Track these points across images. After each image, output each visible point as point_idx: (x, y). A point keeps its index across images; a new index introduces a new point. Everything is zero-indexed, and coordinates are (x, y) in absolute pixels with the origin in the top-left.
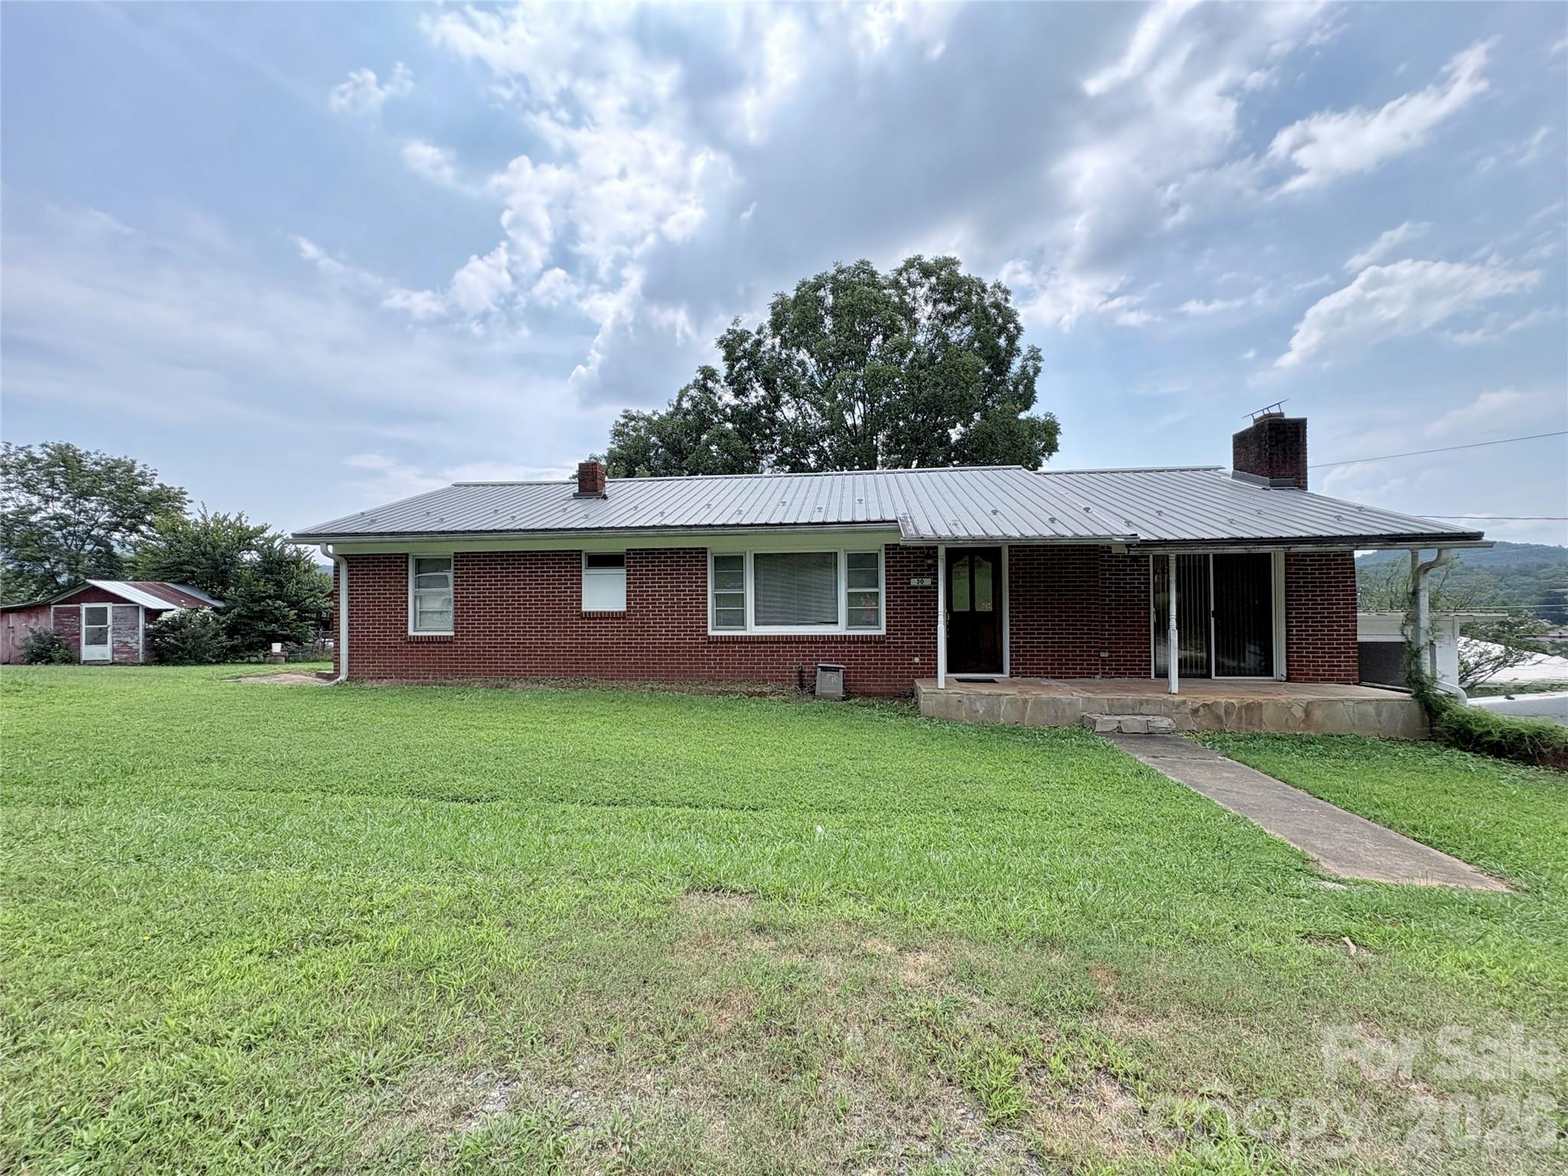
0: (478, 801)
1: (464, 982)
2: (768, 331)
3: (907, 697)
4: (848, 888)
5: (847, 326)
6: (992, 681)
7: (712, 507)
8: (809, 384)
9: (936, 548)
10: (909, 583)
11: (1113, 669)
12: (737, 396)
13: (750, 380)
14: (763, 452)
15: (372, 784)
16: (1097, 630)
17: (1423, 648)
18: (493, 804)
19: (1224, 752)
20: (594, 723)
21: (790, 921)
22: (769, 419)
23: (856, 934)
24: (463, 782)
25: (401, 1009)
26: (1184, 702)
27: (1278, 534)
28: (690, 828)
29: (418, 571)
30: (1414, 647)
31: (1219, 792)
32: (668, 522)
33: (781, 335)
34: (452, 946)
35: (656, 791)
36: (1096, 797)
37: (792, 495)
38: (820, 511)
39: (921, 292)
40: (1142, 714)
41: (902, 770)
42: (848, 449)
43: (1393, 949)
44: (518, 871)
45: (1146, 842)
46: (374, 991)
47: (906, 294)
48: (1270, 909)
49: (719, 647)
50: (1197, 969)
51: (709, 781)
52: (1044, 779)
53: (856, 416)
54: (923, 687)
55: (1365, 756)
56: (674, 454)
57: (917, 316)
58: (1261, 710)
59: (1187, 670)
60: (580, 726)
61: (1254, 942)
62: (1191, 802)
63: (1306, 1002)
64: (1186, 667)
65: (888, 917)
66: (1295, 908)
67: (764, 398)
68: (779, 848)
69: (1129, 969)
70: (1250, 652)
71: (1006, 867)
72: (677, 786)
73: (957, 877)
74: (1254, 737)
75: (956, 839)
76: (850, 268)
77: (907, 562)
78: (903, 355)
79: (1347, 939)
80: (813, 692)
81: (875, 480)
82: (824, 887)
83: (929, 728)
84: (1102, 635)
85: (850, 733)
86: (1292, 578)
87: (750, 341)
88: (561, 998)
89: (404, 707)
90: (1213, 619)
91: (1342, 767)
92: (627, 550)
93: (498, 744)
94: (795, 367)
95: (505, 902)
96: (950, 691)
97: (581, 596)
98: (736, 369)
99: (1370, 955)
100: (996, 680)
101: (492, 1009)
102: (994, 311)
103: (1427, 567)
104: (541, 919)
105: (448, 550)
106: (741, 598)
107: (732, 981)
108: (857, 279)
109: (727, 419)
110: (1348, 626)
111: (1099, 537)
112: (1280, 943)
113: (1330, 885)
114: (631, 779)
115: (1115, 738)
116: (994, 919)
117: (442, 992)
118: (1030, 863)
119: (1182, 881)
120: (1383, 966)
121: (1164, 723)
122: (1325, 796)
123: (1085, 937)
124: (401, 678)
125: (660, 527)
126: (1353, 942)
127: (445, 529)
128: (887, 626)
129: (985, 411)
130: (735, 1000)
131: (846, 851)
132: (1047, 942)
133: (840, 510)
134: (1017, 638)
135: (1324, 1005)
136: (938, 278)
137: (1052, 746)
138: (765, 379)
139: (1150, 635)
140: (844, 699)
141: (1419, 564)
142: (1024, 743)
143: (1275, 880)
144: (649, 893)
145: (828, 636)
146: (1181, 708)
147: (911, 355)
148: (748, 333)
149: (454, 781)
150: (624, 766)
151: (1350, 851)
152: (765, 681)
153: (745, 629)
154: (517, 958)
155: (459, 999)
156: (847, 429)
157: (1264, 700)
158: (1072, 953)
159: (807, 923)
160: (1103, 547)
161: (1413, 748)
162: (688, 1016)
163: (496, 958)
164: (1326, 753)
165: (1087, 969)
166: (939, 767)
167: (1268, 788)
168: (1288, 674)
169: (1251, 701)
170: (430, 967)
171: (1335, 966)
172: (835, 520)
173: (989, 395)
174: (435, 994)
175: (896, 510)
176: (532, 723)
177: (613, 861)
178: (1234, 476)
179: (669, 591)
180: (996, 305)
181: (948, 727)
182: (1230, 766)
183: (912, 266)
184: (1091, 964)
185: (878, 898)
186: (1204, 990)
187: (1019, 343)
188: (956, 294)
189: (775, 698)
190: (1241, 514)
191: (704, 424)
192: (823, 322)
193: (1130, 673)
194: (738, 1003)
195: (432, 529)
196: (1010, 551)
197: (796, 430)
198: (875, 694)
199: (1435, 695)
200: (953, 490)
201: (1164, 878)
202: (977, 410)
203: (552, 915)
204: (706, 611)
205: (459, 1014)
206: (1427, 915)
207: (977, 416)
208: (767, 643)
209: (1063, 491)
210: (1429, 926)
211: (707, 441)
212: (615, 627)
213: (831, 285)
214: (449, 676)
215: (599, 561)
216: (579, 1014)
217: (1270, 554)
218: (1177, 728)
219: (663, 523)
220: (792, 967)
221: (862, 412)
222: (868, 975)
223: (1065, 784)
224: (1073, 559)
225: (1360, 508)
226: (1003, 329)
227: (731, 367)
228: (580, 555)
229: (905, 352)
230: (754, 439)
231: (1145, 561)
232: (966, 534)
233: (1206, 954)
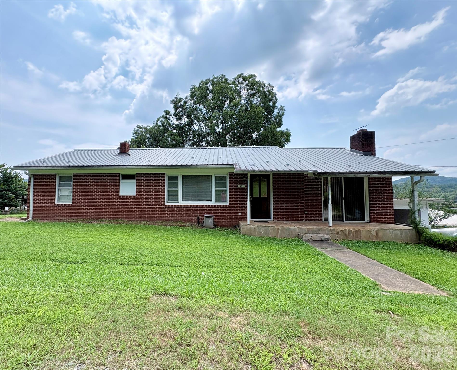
0: (78, 263)
1: (67, 328)
2: (189, 98)
3: (236, 227)
4: (212, 294)
5: (217, 97)
6: (266, 222)
7: (167, 159)
8: (203, 117)
9: (247, 174)
10: (237, 187)
11: (309, 218)
12: (177, 121)
13: (182, 115)
14: (187, 141)
15: (38, 257)
16: (304, 204)
17: (416, 211)
18: (83, 264)
19: (348, 247)
20: (122, 236)
21: (191, 305)
22: (189, 129)
23: (214, 310)
24: (72, 256)
25: (41, 338)
26: (334, 230)
27: (366, 170)
28: (156, 273)
29: (60, 181)
30: (413, 211)
31: (346, 261)
32: (152, 164)
33: (194, 100)
34: (63, 314)
35: (144, 260)
36: (303, 263)
37: (196, 155)
38: (206, 161)
39: (243, 86)
40: (319, 234)
41: (234, 253)
42: (217, 140)
43: (406, 315)
44: (90, 287)
45: (320, 278)
46: (32, 331)
47: (238, 86)
48: (363, 301)
49: (169, 209)
50: (337, 322)
51: (164, 256)
52: (284, 256)
53: (220, 128)
54: (242, 224)
55: (397, 249)
56: (154, 140)
57: (241, 94)
58: (361, 232)
59: (335, 218)
60: (117, 237)
61: (357, 313)
62: (336, 264)
63: (376, 334)
64: (335, 217)
65: (227, 304)
66: (372, 301)
67: (187, 122)
68: (188, 280)
69: (313, 322)
70: (357, 213)
71: (270, 286)
72: (152, 258)
73: (252, 290)
74: (358, 242)
75: (252, 277)
76: (218, 77)
77: (237, 179)
78: (236, 108)
79: (390, 312)
80: (203, 225)
81: (226, 150)
82: (204, 293)
83: (244, 238)
84: (305, 205)
85: (216, 240)
86: (371, 186)
87: (183, 102)
88: (103, 333)
89: (52, 230)
90: (344, 200)
91: (389, 253)
92: (137, 174)
93: (86, 243)
94: (198, 111)
95: (85, 299)
96: (252, 225)
97: (119, 190)
98: (178, 111)
99: (399, 317)
100: (268, 221)
101: (76, 337)
102: (268, 93)
103: (417, 183)
104: (98, 305)
105: (71, 173)
106: (177, 191)
107: (168, 327)
108: (220, 81)
109: (174, 129)
110: (390, 203)
111: (304, 171)
112: (367, 313)
113: (384, 293)
114: (135, 255)
115: (310, 242)
116: (265, 305)
117: (58, 331)
118: (278, 285)
119: (333, 292)
120: (403, 321)
121: (327, 237)
122: (383, 262)
123: (298, 311)
124: (52, 219)
125: (148, 165)
126: (393, 313)
127: (70, 165)
128: (229, 202)
129: (264, 127)
130: (168, 334)
131: (212, 281)
132: (284, 313)
133: (213, 160)
134: (275, 206)
135: (382, 335)
136: (249, 81)
137: (288, 245)
138: (188, 115)
139: (322, 206)
140: (214, 228)
141: (414, 182)
142: (278, 244)
143: (366, 291)
144: (139, 295)
145: (208, 205)
146: (333, 232)
147: (239, 107)
148: (182, 99)
149: (69, 256)
150: (132, 251)
151: (392, 282)
152: (185, 221)
153: (179, 203)
154: (88, 319)
155: (64, 334)
156: (217, 133)
157: (362, 229)
158: (293, 317)
159: (196, 306)
160: (305, 174)
161: (413, 246)
162: (151, 340)
163: (79, 319)
164: (383, 247)
165: (298, 322)
166: (247, 252)
167: (363, 260)
168: (370, 220)
169: (357, 229)
170: (54, 322)
171: (386, 321)
172: (211, 164)
173: (266, 122)
174: (55, 332)
175: (233, 161)
176: (100, 235)
177: (126, 284)
178: (351, 151)
179: (151, 188)
180: (269, 91)
181: (251, 238)
182: (350, 252)
183: (240, 77)
184: (300, 321)
185: (223, 297)
186: (340, 330)
187: (276, 104)
188: (255, 87)
189: (189, 227)
190: (353, 164)
191: (165, 130)
192: (208, 96)
193: (315, 219)
194: (170, 335)
195: (66, 165)
196: (273, 176)
197: (198, 133)
198: (225, 226)
199: (421, 228)
200: (253, 154)
201: (326, 291)
202: (262, 127)
203: (102, 303)
204: (165, 196)
205: (64, 339)
206: (418, 304)
207: (262, 129)
208: (186, 207)
209: (292, 155)
210: (419, 307)
211: (167, 136)
212: (131, 201)
213: (211, 83)
214: (70, 219)
215: (127, 177)
216: (110, 339)
217: (363, 177)
218: (332, 239)
219: (149, 164)
220: (190, 322)
221: (222, 127)
222: (218, 325)
223: (292, 258)
224: (295, 179)
225: (394, 162)
226: (271, 100)
227: (176, 111)
228: (119, 175)
229: (237, 107)
230: (184, 136)
231: (320, 180)
232: (258, 169)
233: (341, 317)
